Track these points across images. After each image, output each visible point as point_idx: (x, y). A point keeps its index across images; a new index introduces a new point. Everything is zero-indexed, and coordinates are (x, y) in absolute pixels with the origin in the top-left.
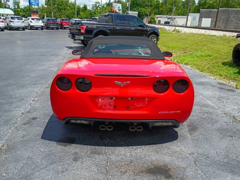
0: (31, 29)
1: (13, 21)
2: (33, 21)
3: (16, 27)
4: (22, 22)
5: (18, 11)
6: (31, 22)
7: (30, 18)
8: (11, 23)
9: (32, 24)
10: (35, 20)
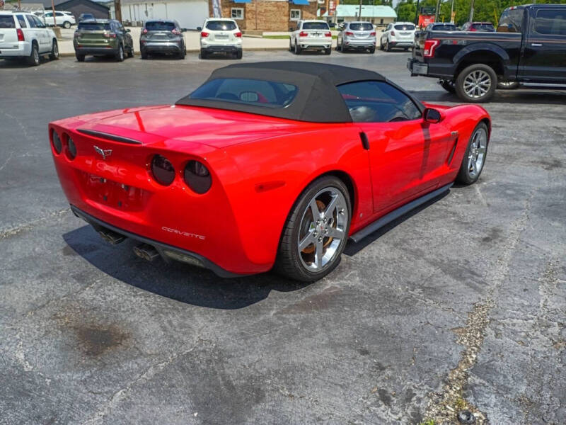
0: (389, 51)
1: (352, 34)
2: (396, 31)
3: (356, 46)
4: (371, 34)
5: (406, 10)
6: (393, 34)
7: (394, 25)
8: (348, 37)
9: (393, 39)
10: (405, 29)
